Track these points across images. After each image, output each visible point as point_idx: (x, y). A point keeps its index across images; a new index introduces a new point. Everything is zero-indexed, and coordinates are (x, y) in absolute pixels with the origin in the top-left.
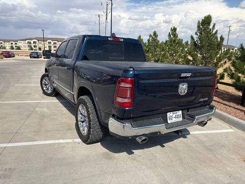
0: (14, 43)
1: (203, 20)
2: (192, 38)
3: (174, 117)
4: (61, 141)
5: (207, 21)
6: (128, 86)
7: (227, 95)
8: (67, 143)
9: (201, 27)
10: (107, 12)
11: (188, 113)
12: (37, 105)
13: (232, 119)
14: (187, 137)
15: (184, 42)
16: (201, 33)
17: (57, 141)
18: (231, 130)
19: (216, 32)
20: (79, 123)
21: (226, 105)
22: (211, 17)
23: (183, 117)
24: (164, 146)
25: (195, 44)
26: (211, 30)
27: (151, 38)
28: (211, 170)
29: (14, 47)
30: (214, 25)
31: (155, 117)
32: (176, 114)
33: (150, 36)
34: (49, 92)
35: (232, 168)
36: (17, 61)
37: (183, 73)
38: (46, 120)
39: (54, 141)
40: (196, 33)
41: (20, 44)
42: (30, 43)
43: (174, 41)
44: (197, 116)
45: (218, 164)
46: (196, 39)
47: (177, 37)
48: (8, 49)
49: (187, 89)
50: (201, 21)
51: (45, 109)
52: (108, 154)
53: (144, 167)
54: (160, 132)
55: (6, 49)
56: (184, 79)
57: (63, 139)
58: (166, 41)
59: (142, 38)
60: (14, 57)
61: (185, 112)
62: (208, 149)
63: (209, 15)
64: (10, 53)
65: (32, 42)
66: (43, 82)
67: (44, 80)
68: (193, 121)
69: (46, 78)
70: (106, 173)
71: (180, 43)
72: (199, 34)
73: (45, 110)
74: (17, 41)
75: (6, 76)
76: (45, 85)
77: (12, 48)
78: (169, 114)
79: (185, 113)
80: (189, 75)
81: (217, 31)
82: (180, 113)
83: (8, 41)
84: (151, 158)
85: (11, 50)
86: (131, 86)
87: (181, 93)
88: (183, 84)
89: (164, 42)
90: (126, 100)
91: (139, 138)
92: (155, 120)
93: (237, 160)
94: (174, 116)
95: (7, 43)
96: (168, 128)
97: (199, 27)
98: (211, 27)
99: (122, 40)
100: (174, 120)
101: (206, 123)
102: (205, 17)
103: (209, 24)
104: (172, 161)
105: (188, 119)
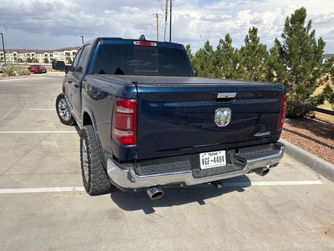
0: (49, 55)
1: (292, 15)
2: (277, 42)
3: (213, 160)
4: (57, 189)
5: (300, 16)
6: (128, 112)
7: (327, 127)
8: (64, 193)
9: (290, 25)
10: (166, 10)
11: (237, 154)
12: (46, 137)
13: (322, 165)
14: (244, 190)
15: (268, 49)
16: (290, 35)
17: (51, 190)
18: (319, 182)
19: (313, 33)
20: (84, 164)
21: (319, 142)
22: (305, 11)
23: (228, 161)
24: (204, 203)
25: (282, 51)
26: (305, 30)
27: (222, 45)
28: (266, 245)
29: (49, 59)
30: (310, 22)
31: (178, 160)
32: (216, 156)
33: (221, 41)
34: (67, 119)
35: (301, 243)
36: (48, 78)
37: (220, 92)
38: (49, 158)
39: (46, 189)
40: (283, 35)
41: (56, 56)
42: (68, 54)
43: (253, 48)
44: (249, 159)
45: (281, 235)
46: (282, 44)
47: (258, 42)
48: (41, 62)
49: (229, 118)
50: (290, 16)
51: (55, 142)
52: (116, 211)
53: (161, 234)
54: (184, 183)
55: (38, 62)
56: (225, 103)
57: (60, 186)
58: (242, 49)
59: (210, 45)
60: (46, 72)
61: (231, 153)
62: (272, 210)
63: (303, 8)
64: (41, 68)
65: (71, 53)
66: (60, 106)
67: (60, 103)
68: (243, 166)
69: (62, 100)
70: (102, 240)
71: (262, 51)
72: (286, 36)
73: (54, 144)
74: (52, 52)
75: (22, 98)
76: (62, 109)
77: (46, 61)
78: (203, 156)
79: (232, 155)
80: (233, 95)
81: (314, 31)
82: (223, 153)
83: (41, 52)
84: (178, 221)
85: (45, 64)
86: (132, 111)
87: (219, 123)
88: (222, 109)
89: (239, 49)
90: (126, 134)
91: (151, 191)
92: (177, 164)
93: (314, 231)
94: (212, 158)
95: (40, 55)
96: (198, 177)
97: (287, 25)
98: (305, 25)
99: (155, 45)
100: (212, 165)
101: (268, 171)
102: (296, 11)
103: (302, 21)
104: (208, 227)
105: (235, 163)
